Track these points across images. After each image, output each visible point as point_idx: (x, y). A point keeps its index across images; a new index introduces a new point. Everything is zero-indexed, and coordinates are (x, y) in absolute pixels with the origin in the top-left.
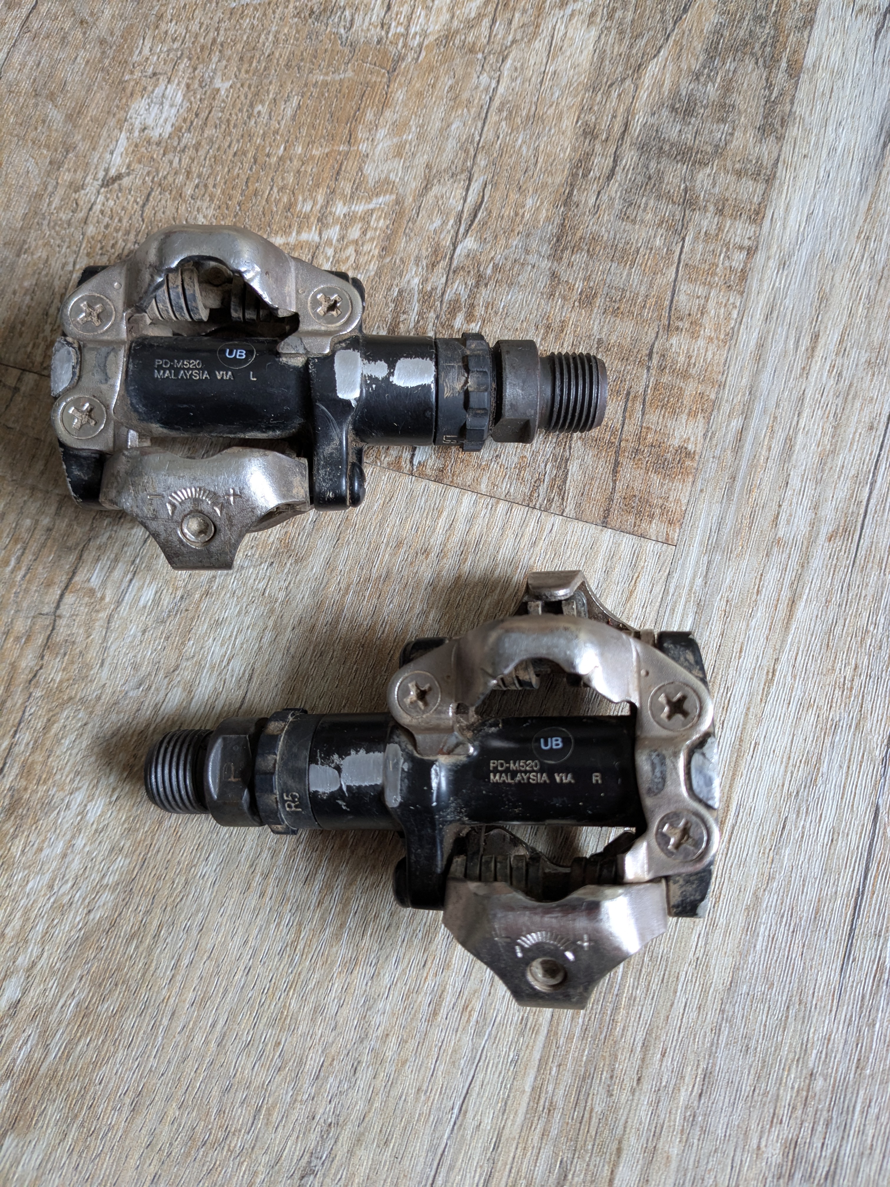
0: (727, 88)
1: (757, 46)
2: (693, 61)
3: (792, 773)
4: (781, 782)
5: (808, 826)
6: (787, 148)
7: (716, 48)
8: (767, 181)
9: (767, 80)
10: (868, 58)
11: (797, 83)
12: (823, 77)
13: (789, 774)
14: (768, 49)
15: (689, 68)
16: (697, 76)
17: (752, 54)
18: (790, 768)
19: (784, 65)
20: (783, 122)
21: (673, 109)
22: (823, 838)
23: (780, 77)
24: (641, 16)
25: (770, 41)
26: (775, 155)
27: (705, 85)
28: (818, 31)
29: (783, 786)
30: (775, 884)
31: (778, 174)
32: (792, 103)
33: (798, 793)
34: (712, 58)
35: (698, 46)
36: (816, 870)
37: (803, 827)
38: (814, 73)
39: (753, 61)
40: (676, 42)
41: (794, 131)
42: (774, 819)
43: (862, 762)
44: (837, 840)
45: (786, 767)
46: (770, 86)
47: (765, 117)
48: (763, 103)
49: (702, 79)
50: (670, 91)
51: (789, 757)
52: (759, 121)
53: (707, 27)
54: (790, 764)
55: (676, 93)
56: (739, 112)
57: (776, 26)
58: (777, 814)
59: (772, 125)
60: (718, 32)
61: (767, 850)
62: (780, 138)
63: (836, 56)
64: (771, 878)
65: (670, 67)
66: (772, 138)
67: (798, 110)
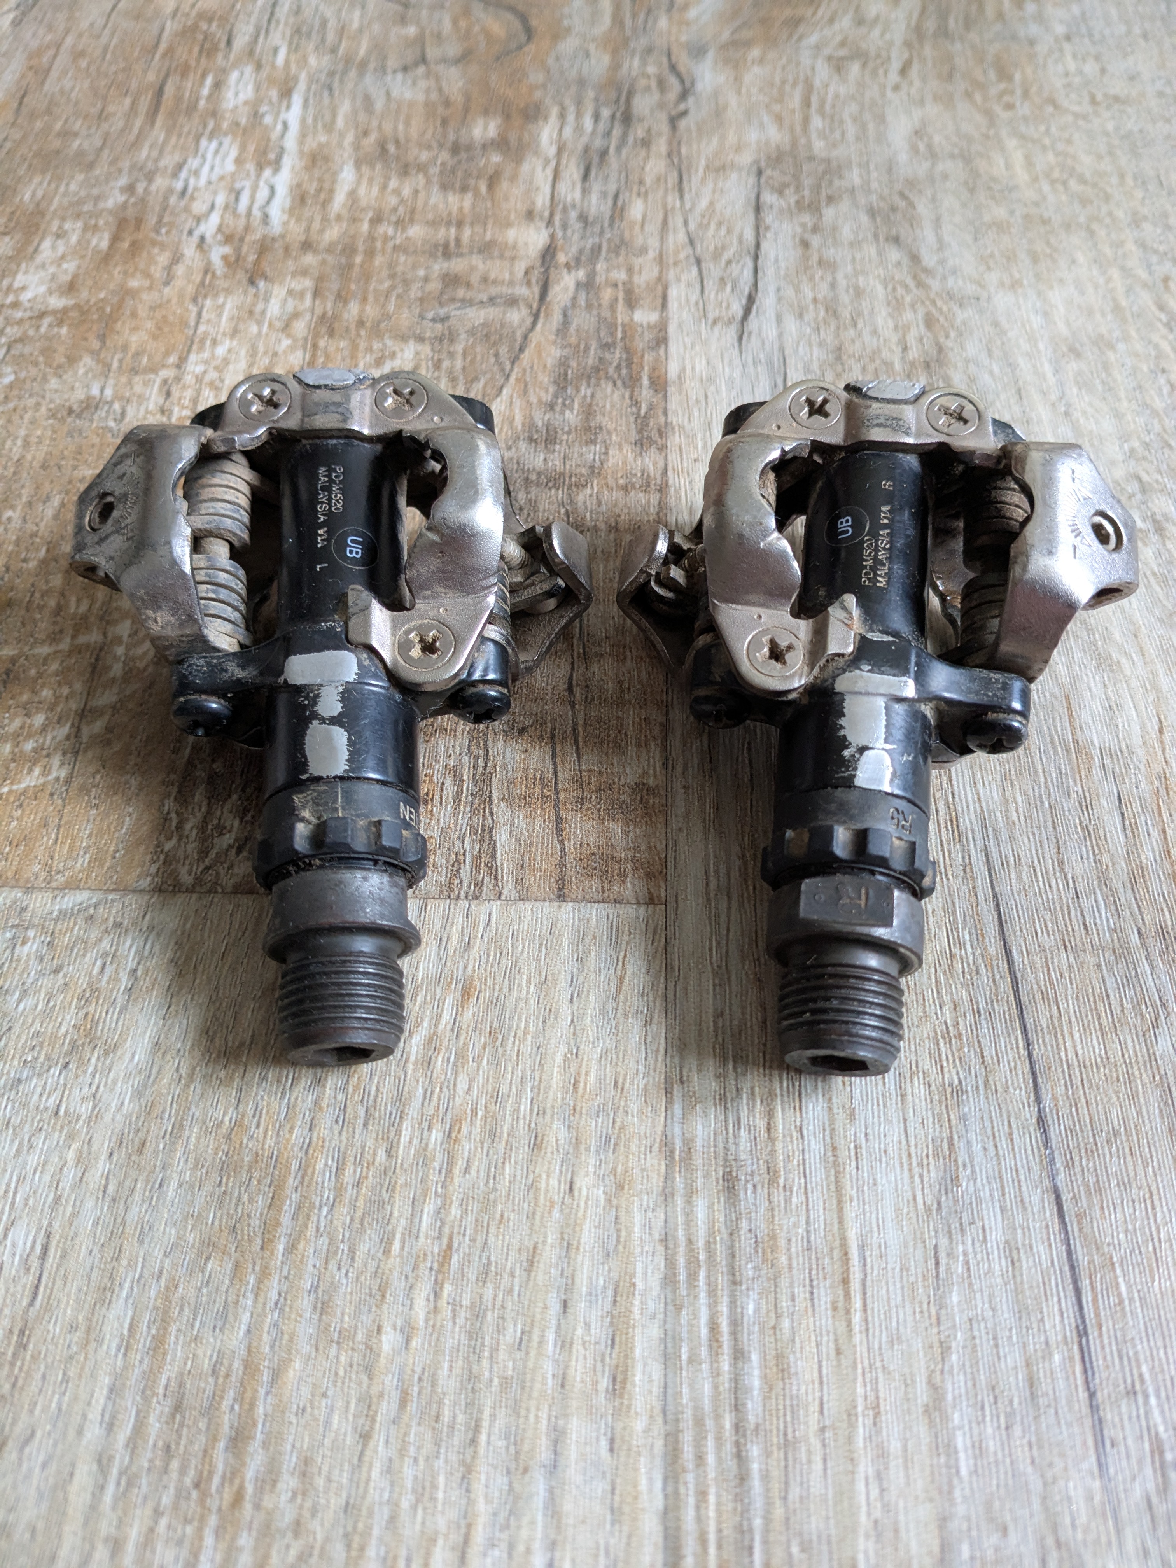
0: (588, 411)
1: (611, 370)
2: (543, 394)
3: (921, 1176)
4: (910, 1193)
5: (970, 1250)
6: (673, 457)
7: (565, 379)
8: (660, 491)
9: (631, 398)
10: (737, 361)
11: (665, 397)
12: (693, 387)
13: (917, 1180)
14: (624, 371)
15: (540, 401)
16: (551, 407)
17: (607, 378)
18: (916, 1170)
19: (645, 381)
20: (661, 433)
21: (531, 440)
22: (999, 1265)
23: (645, 393)
24: (473, 361)
25: (624, 364)
26: (661, 464)
27: (562, 413)
28: (674, 347)
29: (915, 1199)
30: (954, 1357)
31: (671, 482)
32: (665, 413)
33: (939, 1203)
34: (564, 388)
35: (545, 379)
36: (1006, 1315)
37: (965, 1254)
38: (681, 384)
39: (610, 385)
40: (518, 380)
41: (675, 440)
42: (919, 1253)
43: (1011, 1134)
44: (1019, 1260)
45: (910, 1170)
46: (636, 403)
47: (640, 432)
48: (632, 419)
49: (558, 408)
50: (523, 425)
51: (909, 1155)
52: (634, 436)
53: (550, 362)
54: (915, 1164)
55: (530, 426)
56: (609, 433)
57: (627, 349)
58: (920, 1245)
59: (649, 438)
60: (563, 363)
61: (925, 1306)
62: (662, 449)
63: (701, 366)
64: (945, 1349)
65: (518, 403)
66: (653, 449)
67: (673, 419)
